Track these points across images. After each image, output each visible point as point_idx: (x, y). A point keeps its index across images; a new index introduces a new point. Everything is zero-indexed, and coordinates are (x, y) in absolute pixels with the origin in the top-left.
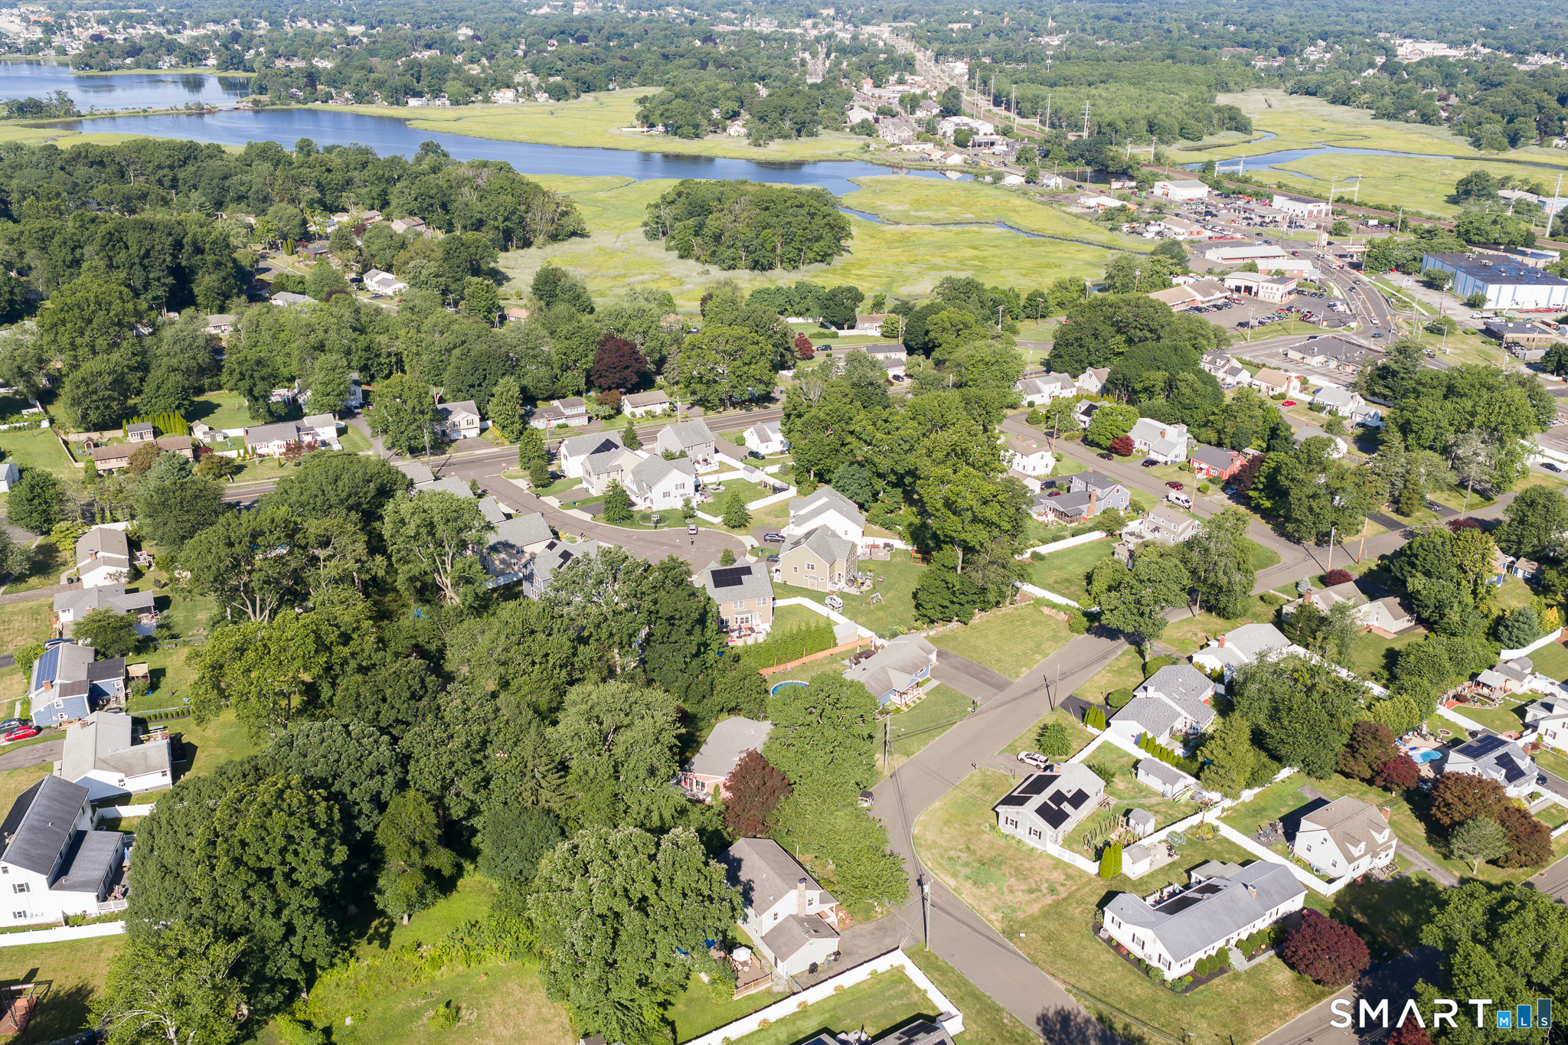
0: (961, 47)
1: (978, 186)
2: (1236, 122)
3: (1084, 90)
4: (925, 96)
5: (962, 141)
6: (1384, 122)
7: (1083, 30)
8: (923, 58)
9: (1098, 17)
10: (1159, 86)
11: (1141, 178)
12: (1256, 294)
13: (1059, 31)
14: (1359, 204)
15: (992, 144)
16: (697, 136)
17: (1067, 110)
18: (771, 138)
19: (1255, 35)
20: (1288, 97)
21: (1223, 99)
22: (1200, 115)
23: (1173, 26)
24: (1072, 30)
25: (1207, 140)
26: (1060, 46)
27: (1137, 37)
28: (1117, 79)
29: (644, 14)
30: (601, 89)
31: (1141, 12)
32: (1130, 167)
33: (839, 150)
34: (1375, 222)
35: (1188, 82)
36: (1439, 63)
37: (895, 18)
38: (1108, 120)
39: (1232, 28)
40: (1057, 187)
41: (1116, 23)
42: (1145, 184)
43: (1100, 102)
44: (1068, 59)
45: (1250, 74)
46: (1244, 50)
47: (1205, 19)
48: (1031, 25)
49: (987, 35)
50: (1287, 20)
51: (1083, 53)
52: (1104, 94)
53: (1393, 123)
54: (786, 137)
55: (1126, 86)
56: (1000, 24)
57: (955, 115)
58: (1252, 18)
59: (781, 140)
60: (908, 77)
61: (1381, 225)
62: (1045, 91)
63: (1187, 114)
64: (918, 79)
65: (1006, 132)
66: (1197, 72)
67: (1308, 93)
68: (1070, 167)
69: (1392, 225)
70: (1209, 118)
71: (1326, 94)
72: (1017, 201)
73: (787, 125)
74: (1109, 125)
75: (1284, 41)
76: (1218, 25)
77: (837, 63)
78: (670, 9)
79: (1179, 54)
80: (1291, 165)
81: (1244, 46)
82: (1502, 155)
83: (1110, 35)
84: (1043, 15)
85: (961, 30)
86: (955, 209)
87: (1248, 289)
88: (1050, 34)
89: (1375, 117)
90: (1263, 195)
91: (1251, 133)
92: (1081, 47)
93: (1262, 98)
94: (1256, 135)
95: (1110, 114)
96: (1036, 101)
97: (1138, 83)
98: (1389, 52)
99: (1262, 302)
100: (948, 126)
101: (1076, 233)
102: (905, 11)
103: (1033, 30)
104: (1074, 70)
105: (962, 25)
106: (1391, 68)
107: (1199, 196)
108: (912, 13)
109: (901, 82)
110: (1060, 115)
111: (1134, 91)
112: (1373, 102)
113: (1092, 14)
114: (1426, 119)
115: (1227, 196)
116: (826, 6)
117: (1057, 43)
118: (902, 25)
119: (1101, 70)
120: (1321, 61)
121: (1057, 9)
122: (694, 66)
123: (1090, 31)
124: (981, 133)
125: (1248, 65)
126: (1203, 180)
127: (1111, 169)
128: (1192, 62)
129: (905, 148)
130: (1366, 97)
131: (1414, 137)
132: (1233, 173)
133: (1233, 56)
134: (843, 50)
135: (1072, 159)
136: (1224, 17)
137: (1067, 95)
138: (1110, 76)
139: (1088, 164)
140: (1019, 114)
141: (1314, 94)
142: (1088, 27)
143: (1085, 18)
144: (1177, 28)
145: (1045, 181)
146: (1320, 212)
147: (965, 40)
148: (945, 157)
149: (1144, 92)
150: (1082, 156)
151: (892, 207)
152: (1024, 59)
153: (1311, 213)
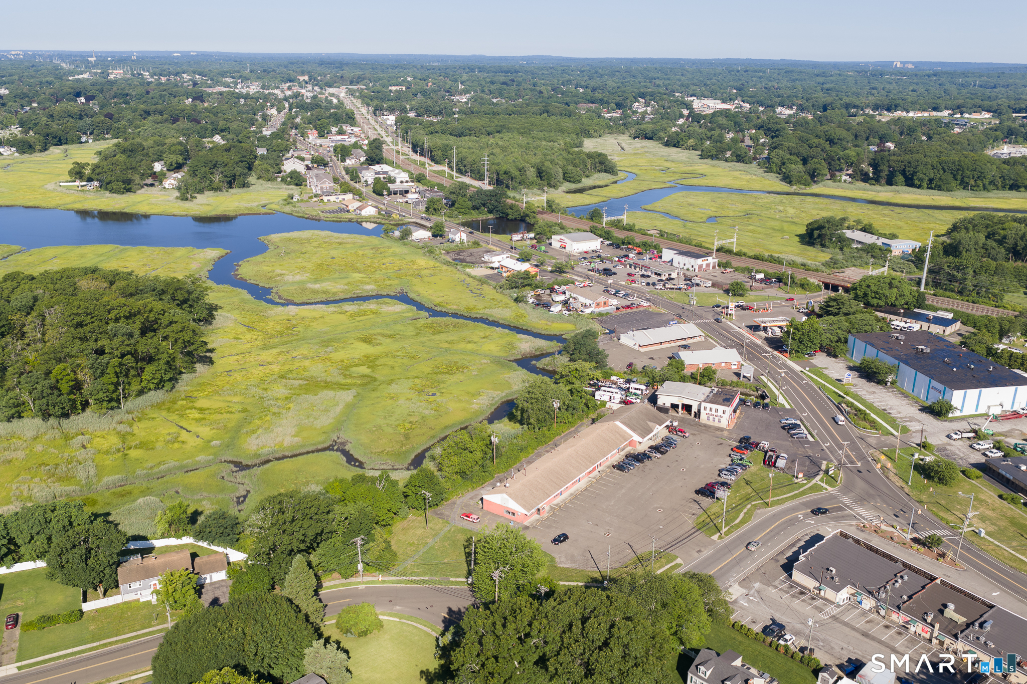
0: (393, 104)
1: (387, 243)
2: (603, 164)
3: (484, 139)
4: (356, 145)
5: (380, 188)
6: (709, 161)
7: (483, 91)
8: (362, 111)
9: (493, 83)
10: (541, 135)
11: (539, 230)
12: (698, 415)
13: (466, 92)
14: (739, 254)
15: (407, 192)
16: (129, 190)
17: (470, 159)
18: (201, 191)
19: (598, 95)
20: (632, 141)
21: (590, 145)
22: (577, 161)
23: (543, 89)
24: (475, 91)
25: (586, 182)
26: (466, 103)
27: (520, 96)
28: (509, 130)
29: (163, 79)
30: (73, 142)
31: (520, 79)
32: (527, 215)
33: (264, 202)
34: (760, 276)
35: (562, 131)
36: (725, 113)
37: (351, 83)
38: (504, 168)
39: (581, 90)
40: (462, 243)
41: (505, 87)
42: (543, 236)
43: (497, 151)
44: (472, 113)
45: (603, 124)
46: (593, 105)
47: (563, 84)
48: (447, 87)
49: (415, 95)
50: (614, 85)
51: (483, 108)
52: (500, 143)
53: (715, 162)
54: (217, 189)
55: (516, 135)
56: (426, 87)
57: (378, 163)
58: (592, 83)
59: (211, 193)
60: (347, 128)
61: (767, 280)
62: (452, 140)
63: (567, 160)
64: (356, 129)
65: (419, 179)
66: (566, 123)
67: (646, 138)
68: (475, 216)
69: (779, 280)
70: (584, 163)
71: (660, 139)
72: (423, 262)
73: (217, 178)
74: (505, 173)
75: (619, 99)
76: (572, 87)
77: (291, 118)
78: (185, 76)
79: (551, 109)
80: (659, 205)
81: (593, 103)
82: (809, 190)
83: (501, 95)
84: (456, 81)
85: (396, 91)
86: (357, 276)
87: (687, 408)
88: (460, 94)
89: (702, 157)
90: (651, 248)
91: (616, 174)
92: (482, 104)
93: (615, 141)
94: (621, 175)
95: (507, 164)
96: (446, 149)
97: (525, 133)
98: (688, 106)
99: (705, 426)
100: (368, 176)
101: (481, 310)
102: (359, 78)
103: (448, 91)
104: (477, 122)
105: (398, 88)
106: (695, 117)
107: (594, 248)
108: (364, 79)
109: (341, 132)
110: (465, 163)
111: (522, 140)
112: (696, 145)
113: (488, 80)
114: (740, 158)
115: (618, 247)
116: (303, 74)
117: (465, 100)
118: (355, 87)
119: (496, 122)
120: (646, 112)
121: (465, 77)
122: (166, 121)
123: (487, 92)
124: (398, 181)
125: (600, 116)
126: (593, 231)
127: (510, 217)
128: (561, 115)
129: (326, 199)
130: (691, 142)
131: (737, 174)
132: (619, 221)
133: (588, 111)
134: (303, 107)
135: (475, 208)
136: (575, 82)
137: (470, 144)
138: (503, 127)
139: (490, 212)
140: (433, 160)
141: (651, 138)
142: (486, 89)
143: (483, 83)
144: (546, 90)
145: (451, 236)
146: (708, 265)
147: (398, 98)
148: (360, 208)
149: (530, 140)
150: (484, 205)
151: (289, 278)
152: (440, 113)
153: (700, 267)
